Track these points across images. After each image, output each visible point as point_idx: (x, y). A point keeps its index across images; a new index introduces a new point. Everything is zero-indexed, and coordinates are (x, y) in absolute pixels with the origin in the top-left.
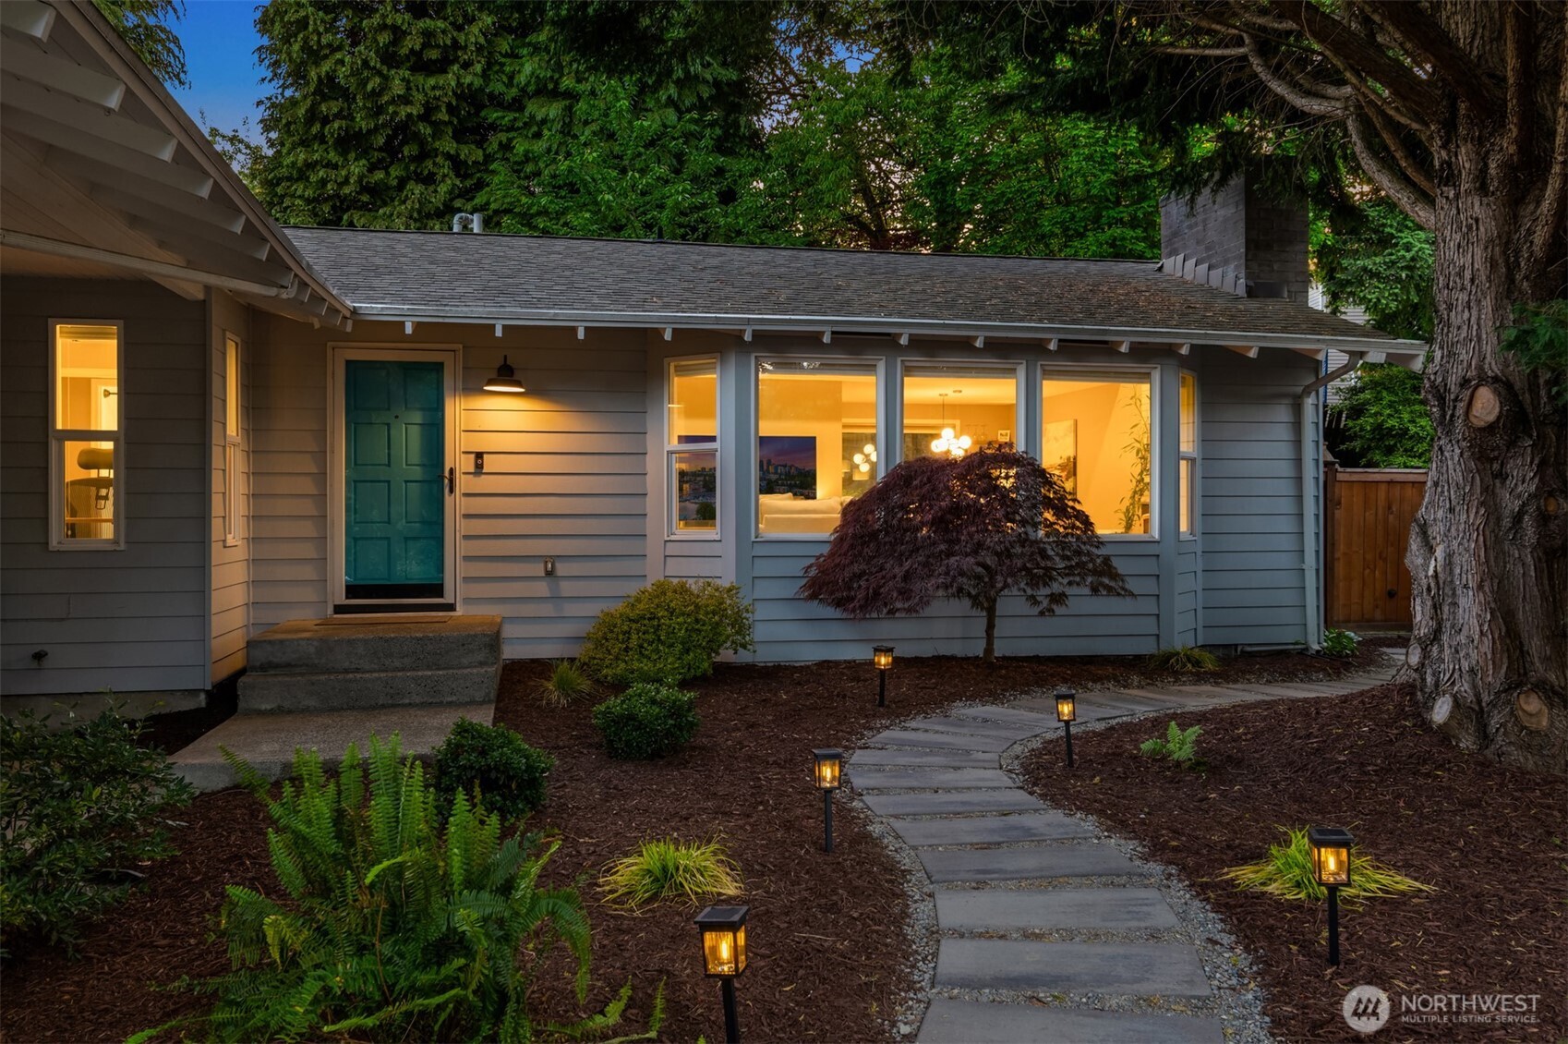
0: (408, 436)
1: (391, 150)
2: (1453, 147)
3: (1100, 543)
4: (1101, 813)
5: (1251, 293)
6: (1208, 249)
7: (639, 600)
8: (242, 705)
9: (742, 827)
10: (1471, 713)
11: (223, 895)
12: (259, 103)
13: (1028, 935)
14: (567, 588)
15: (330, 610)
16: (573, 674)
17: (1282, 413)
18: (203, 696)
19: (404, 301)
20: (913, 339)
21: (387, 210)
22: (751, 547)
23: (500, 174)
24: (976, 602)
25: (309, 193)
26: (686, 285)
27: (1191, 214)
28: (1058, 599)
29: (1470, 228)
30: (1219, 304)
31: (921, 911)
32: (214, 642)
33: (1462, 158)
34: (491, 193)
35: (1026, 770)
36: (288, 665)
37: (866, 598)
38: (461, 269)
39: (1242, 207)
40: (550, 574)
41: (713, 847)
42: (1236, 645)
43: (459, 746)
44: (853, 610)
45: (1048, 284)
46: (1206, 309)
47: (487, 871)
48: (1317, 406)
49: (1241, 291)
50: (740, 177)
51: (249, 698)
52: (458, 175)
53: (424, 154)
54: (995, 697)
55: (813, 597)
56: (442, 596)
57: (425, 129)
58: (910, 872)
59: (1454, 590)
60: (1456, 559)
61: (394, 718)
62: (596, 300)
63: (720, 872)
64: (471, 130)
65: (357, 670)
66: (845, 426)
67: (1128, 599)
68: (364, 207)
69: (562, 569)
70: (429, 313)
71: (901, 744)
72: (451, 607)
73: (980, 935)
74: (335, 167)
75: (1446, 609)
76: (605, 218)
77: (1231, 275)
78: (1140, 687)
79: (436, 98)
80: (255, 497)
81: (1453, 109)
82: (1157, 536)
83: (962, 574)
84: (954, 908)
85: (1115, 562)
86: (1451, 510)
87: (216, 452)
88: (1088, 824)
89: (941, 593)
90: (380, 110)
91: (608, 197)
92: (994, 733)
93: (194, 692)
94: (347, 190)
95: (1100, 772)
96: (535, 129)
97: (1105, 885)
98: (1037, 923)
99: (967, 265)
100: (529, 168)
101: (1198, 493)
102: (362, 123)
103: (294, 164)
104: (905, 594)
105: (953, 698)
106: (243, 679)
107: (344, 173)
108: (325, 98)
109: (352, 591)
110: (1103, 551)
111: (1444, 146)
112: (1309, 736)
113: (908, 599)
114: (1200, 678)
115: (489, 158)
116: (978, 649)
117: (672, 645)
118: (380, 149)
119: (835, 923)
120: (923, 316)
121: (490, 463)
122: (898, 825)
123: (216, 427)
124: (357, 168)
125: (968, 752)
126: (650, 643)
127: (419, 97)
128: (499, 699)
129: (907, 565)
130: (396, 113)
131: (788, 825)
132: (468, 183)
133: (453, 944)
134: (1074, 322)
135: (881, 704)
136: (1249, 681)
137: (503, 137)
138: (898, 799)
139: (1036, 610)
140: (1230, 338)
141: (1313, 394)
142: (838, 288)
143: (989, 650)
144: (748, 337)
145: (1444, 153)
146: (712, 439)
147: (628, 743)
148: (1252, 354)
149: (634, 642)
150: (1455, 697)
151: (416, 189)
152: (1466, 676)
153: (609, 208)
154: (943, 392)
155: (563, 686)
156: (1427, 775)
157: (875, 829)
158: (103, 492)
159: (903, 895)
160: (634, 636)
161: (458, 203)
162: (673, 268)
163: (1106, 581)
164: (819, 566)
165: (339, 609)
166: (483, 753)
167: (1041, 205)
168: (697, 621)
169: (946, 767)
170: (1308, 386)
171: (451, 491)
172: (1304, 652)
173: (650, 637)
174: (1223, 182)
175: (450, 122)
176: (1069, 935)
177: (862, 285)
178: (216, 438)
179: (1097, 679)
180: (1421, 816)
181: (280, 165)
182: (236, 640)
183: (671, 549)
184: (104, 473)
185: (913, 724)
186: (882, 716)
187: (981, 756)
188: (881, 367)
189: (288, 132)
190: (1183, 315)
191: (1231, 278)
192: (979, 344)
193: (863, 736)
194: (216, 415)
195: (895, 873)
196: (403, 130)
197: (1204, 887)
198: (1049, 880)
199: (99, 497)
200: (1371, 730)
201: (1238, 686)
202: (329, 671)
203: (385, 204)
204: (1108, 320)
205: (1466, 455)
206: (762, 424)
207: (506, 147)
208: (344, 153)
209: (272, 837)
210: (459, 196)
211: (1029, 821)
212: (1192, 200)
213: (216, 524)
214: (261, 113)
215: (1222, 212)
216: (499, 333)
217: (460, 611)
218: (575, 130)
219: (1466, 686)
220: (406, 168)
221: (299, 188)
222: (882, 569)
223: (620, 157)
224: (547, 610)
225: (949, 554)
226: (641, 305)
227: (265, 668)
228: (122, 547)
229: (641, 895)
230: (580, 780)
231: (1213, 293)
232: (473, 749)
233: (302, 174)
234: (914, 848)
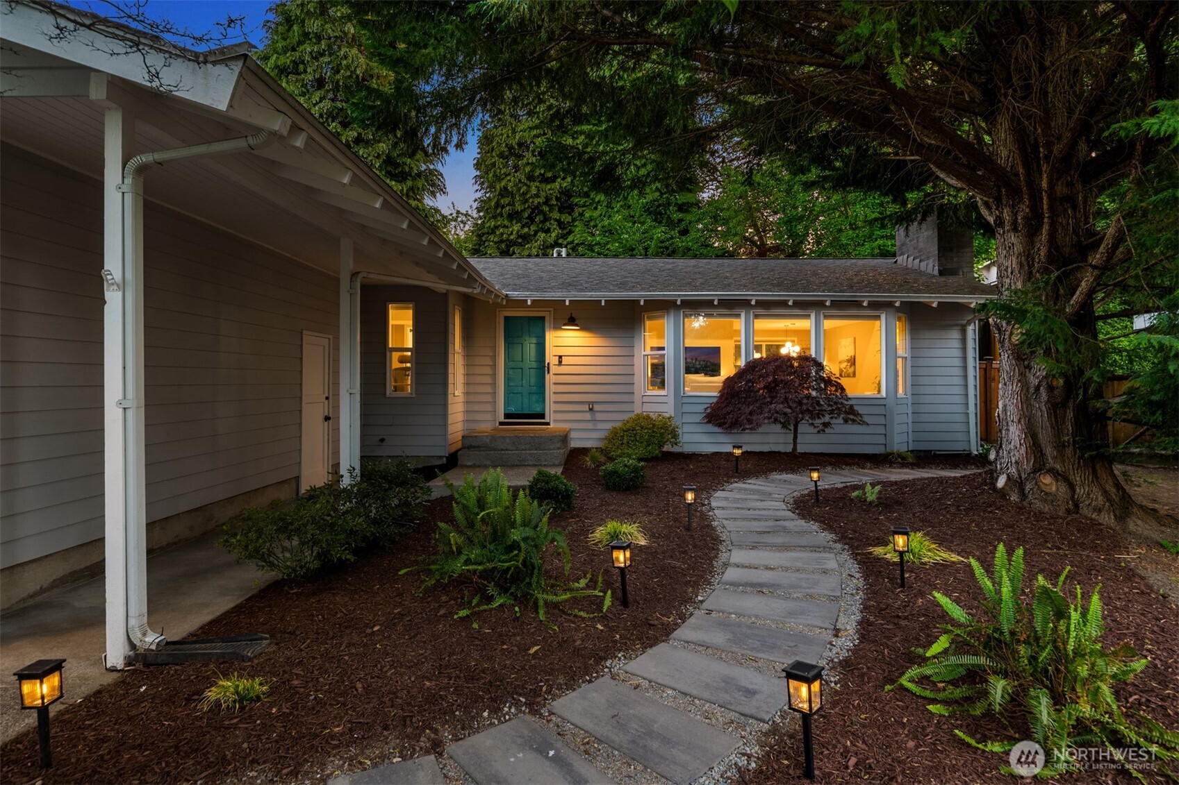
0: (530, 347)
1: (531, 219)
2: (1000, 209)
3: (848, 399)
4: (821, 522)
5: (941, 273)
6: (919, 251)
7: (628, 422)
8: (459, 463)
9: (655, 520)
10: (1017, 483)
11: (436, 525)
12: (475, 200)
13: (768, 568)
14: (599, 416)
15: (497, 424)
16: (598, 454)
17: (955, 334)
18: (445, 459)
19: (528, 290)
20: (757, 301)
21: (529, 245)
22: (681, 400)
23: (579, 227)
24: (784, 426)
25: (496, 239)
26: (653, 278)
27: (907, 235)
28: (826, 425)
29: (1010, 248)
30: (924, 279)
31: (723, 557)
32: (449, 437)
33: (1005, 215)
34: (575, 236)
35: (795, 502)
36: (478, 447)
37: (731, 423)
38: (555, 274)
39: (936, 230)
40: (591, 410)
41: (637, 525)
42: (931, 451)
43: (538, 480)
44: (726, 429)
45: (834, 272)
46: (914, 283)
47: (530, 521)
48: (975, 330)
49: (936, 272)
50: (690, 223)
51: (463, 460)
52: (560, 228)
53: (546, 219)
54: (793, 471)
55: (709, 422)
56: (544, 418)
57: (546, 208)
58: (724, 541)
59: (1007, 423)
60: (1008, 408)
61: (520, 470)
62: (611, 288)
63: (639, 536)
64: (567, 208)
65: (507, 450)
66: (735, 341)
67: (865, 426)
68: (521, 245)
69: (597, 407)
70: (538, 296)
71: (740, 490)
72: (548, 424)
73: (746, 567)
74: (507, 227)
75: (1004, 432)
76: (626, 246)
77: (931, 265)
78: (871, 469)
79: (550, 194)
80: (467, 375)
81: (999, 191)
82: (884, 395)
83: (777, 412)
84: (737, 556)
85: (856, 408)
86: (1005, 384)
87: (450, 356)
88: (814, 526)
89: (766, 421)
90: (526, 201)
91: (626, 236)
92: (787, 486)
93: (441, 457)
94: (512, 237)
95: (830, 505)
96: (595, 205)
97: (812, 551)
98: (772, 563)
99: (794, 264)
100: (592, 224)
101: (909, 374)
102: (519, 207)
103: (490, 227)
104: (750, 422)
105: (771, 470)
106: (460, 452)
107: (511, 230)
108: (503, 196)
109: (507, 416)
110: (850, 402)
111: (997, 209)
112: (937, 492)
113: (752, 423)
114: (904, 465)
115: (574, 220)
116: (789, 449)
117: (642, 443)
118: (527, 218)
119: (684, 558)
120: (764, 290)
121: (565, 360)
122: (725, 522)
123: (450, 346)
124: (516, 227)
125: (771, 494)
126: (632, 441)
127: (543, 194)
128: (566, 464)
129: (751, 407)
130: (533, 202)
131: (676, 520)
132: (565, 232)
133: (515, 546)
134: (841, 291)
135: (737, 472)
136: (931, 468)
137: (581, 210)
138: (729, 512)
139: (816, 430)
140: (924, 298)
141: (973, 324)
142: (727, 277)
143: (795, 448)
144: (679, 303)
145: (997, 212)
146: (663, 349)
147: (614, 483)
148: (935, 305)
149: (625, 441)
150: (1008, 475)
151: (542, 235)
152: (1014, 465)
153: (627, 241)
154: (787, 324)
155: (593, 459)
156: (990, 512)
157: (715, 524)
158: (407, 373)
159: (718, 549)
160: (625, 438)
161: (560, 241)
162: (650, 270)
163: (852, 417)
164: (711, 407)
165: (501, 424)
166: (547, 483)
167: (840, 231)
168: (653, 432)
169: (757, 500)
170: (968, 321)
171: (548, 372)
172: (969, 455)
173: (632, 439)
174: (924, 219)
175: (557, 205)
176: (787, 569)
177: (739, 275)
178: (451, 351)
179: (847, 464)
180: (982, 531)
181: (484, 227)
182: (459, 436)
183: (645, 399)
184: (409, 365)
185: (749, 481)
186: (736, 477)
187: (777, 496)
188: (743, 315)
189: (487, 213)
190: (901, 286)
191: (931, 266)
192: (790, 303)
193: (723, 485)
194: (450, 340)
195: (717, 541)
196: (536, 209)
197: (857, 554)
198: (786, 548)
199: (406, 375)
200: (967, 490)
201: (925, 470)
202: (495, 450)
203: (528, 243)
204: (860, 290)
205: (1011, 357)
206: (686, 341)
207: (581, 215)
208: (511, 221)
209: (454, 505)
210: (561, 238)
211: (787, 524)
212: (907, 228)
213: (450, 387)
214: (475, 205)
215: (926, 233)
216: (567, 303)
217: (552, 426)
218: (613, 205)
219: (1014, 470)
220: (538, 226)
221: (492, 237)
222: (740, 409)
223: (633, 217)
224: (590, 426)
225: (771, 403)
226: (631, 289)
227: (470, 447)
228: (414, 396)
229: (605, 542)
230: (592, 498)
231: (921, 273)
232: (543, 481)
233: (493, 231)
234: (730, 532)
